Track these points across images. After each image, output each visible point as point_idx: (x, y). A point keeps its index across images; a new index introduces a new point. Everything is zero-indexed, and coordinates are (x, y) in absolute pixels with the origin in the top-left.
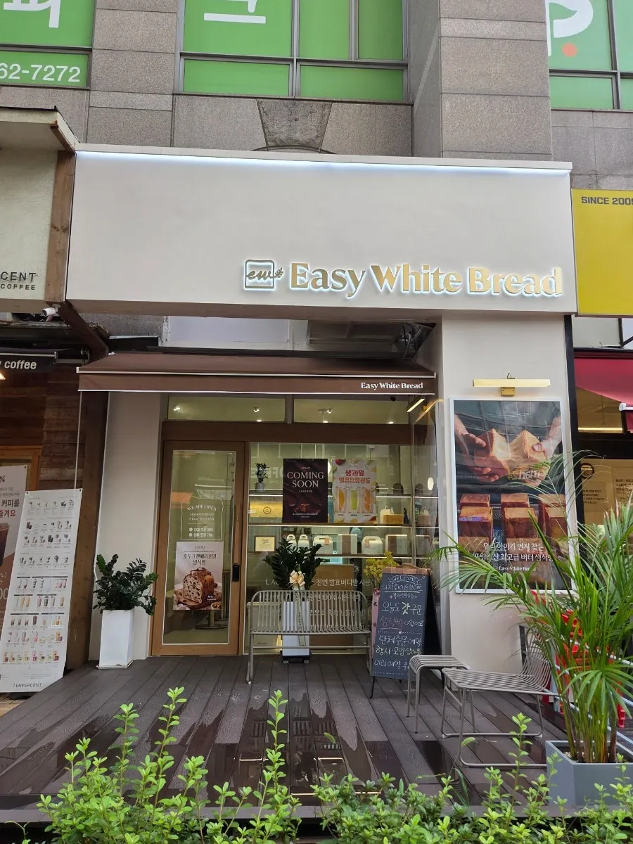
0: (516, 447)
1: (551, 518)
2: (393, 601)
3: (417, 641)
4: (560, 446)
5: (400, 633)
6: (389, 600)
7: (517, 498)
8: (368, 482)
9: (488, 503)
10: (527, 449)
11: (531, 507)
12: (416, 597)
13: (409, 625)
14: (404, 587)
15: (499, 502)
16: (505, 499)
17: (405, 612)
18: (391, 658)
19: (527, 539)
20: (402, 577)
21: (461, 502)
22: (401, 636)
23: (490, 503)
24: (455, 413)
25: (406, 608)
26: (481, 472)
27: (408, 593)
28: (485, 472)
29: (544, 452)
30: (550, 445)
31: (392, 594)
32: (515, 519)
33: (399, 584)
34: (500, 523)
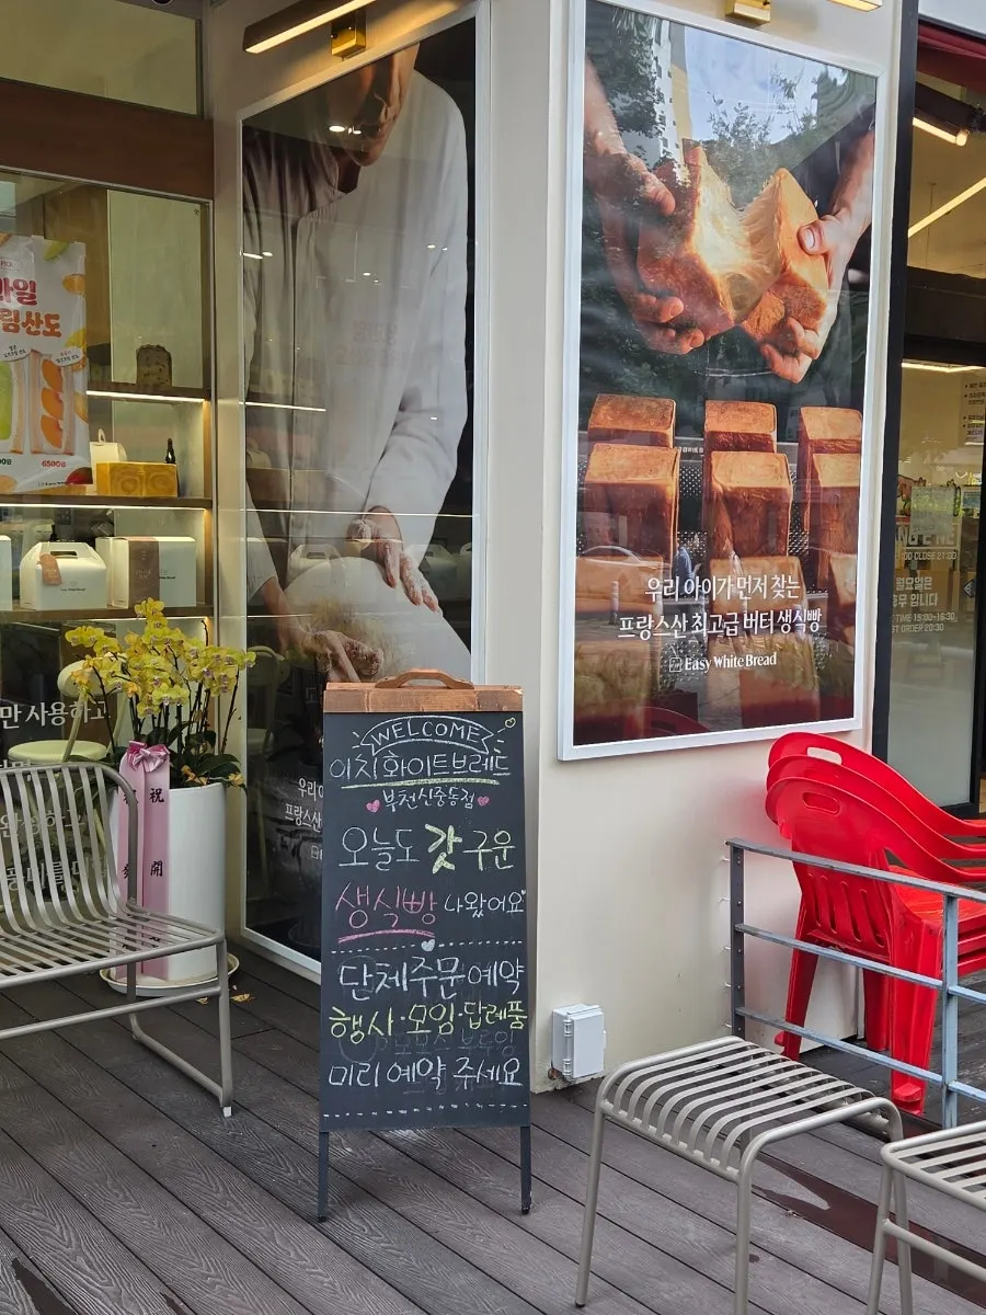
0: (757, 228)
1: (825, 489)
2: (386, 823)
3: (507, 970)
4: (864, 244)
5: (428, 946)
6: (368, 821)
7: (748, 418)
8: (54, 331)
9: (670, 432)
10: (786, 241)
11: (780, 450)
12: (484, 801)
13: (466, 914)
14: (429, 764)
15: (699, 428)
16: (719, 419)
17: (441, 862)
18: (402, 1047)
19: (764, 562)
20: (417, 725)
21: (592, 425)
22: (431, 958)
23: (676, 433)
24: (592, 57)
25: (444, 846)
26: (658, 312)
27: (445, 787)
28: (666, 317)
29: (826, 256)
30: (839, 236)
31: (376, 794)
32: (737, 490)
33: (405, 752)
34: (697, 506)
